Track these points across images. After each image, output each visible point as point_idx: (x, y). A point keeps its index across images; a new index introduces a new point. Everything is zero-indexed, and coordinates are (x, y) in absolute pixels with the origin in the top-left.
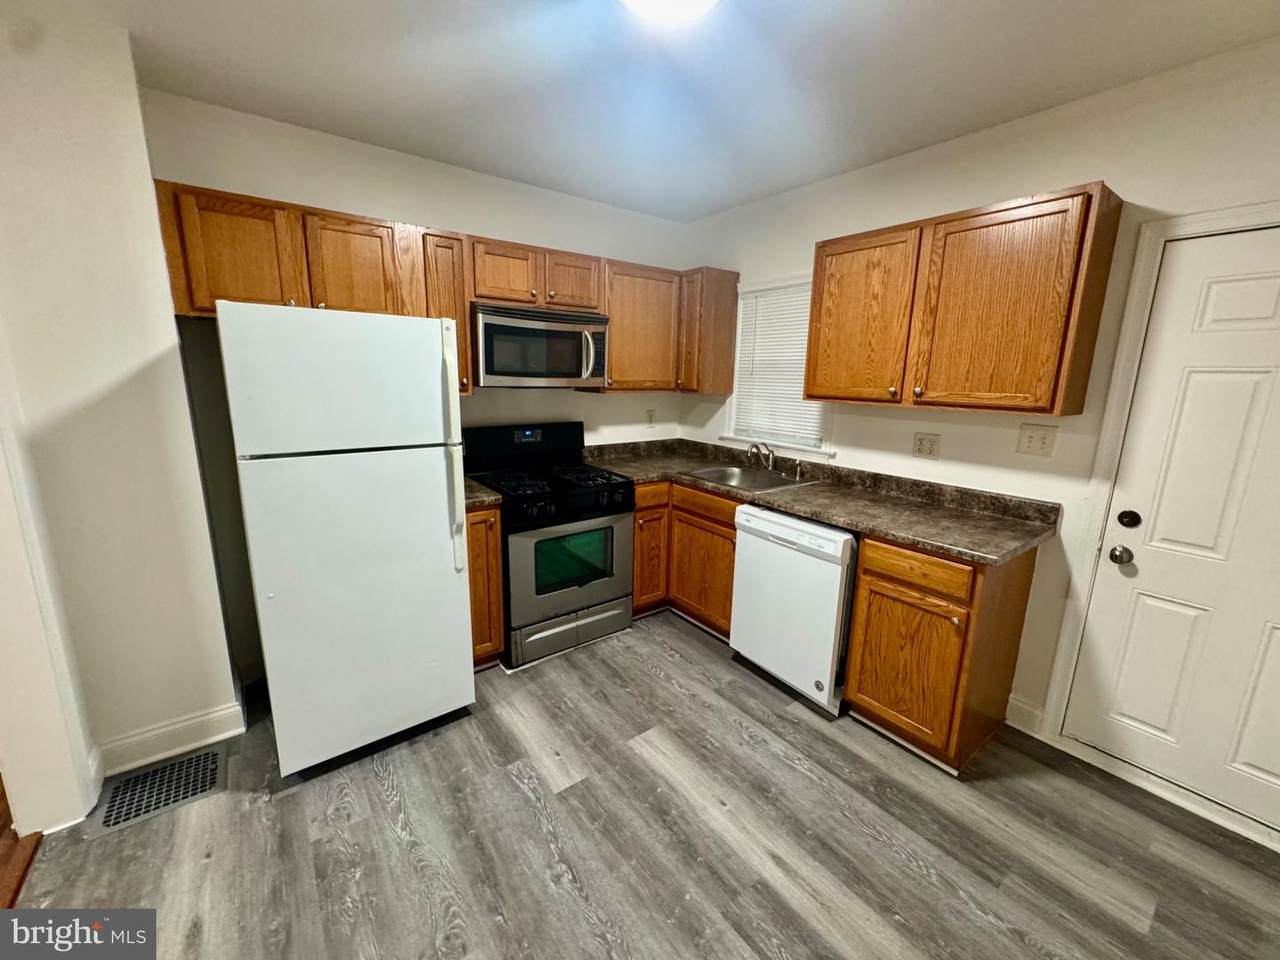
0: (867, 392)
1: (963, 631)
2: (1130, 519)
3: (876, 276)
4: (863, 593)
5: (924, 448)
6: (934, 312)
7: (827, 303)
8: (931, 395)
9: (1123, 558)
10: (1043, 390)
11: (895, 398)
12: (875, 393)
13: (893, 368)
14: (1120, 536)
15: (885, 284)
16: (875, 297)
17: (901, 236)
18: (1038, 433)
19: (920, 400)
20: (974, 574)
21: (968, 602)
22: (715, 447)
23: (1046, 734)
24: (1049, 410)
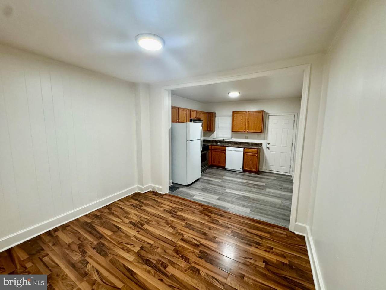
0: (241, 131)
1: (257, 157)
2: (269, 144)
3: (241, 117)
4: (245, 155)
5: (247, 138)
6: (249, 122)
7: (235, 119)
8: (249, 131)
9: (268, 148)
10: (261, 130)
11: (245, 132)
12: (242, 131)
13: (244, 128)
14: (268, 146)
15: (242, 118)
16: (241, 119)
17: (244, 112)
18: (259, 135)
19: (248, 132)
20: (258, 150)
21: (257, 153)
22: (212, 140)
23: (264, 170)
24: (261, 132)
